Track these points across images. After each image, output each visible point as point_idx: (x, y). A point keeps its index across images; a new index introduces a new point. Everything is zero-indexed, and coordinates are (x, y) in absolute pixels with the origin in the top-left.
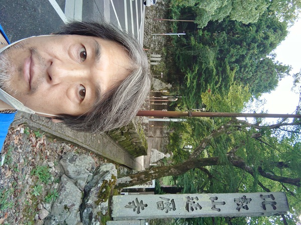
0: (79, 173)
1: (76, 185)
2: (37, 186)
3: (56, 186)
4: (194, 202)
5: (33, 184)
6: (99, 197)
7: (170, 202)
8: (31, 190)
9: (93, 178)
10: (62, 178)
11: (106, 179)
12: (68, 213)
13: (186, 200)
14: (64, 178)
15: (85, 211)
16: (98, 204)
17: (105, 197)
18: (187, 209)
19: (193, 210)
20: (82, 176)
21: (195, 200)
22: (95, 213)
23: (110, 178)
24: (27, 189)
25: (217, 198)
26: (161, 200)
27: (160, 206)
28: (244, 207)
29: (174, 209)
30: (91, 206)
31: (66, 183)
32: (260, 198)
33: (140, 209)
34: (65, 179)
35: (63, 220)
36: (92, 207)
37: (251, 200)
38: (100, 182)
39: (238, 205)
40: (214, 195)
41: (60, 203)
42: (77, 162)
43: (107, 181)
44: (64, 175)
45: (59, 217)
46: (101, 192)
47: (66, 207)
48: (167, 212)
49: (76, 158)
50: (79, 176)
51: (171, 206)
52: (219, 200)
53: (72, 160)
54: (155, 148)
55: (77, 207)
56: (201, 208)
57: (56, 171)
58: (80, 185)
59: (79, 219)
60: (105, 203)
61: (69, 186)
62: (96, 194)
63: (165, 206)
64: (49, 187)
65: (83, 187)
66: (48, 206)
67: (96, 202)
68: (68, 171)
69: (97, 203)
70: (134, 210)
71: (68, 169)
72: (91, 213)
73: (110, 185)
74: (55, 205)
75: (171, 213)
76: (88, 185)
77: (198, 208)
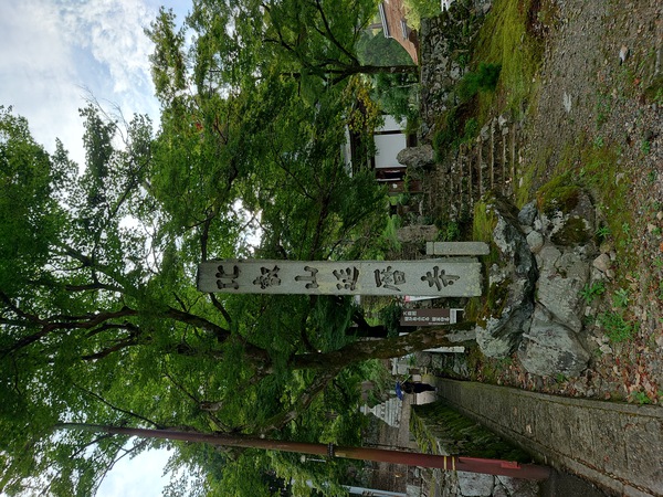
0: (549, 333)
1: (551, 313)
2: (623, 305)
3: (588, 311)
4: (344, 281)
5: (632, 308)
6: (506, 291)
7: (383, 283)
8: (632, 297)
9: (521, 326)
10: (580, 325)
11: (496, 321)
12: (558, 265)
13: (358, 285)
14: (575, 324)
15: (528, 269)
16: (507, 278)
17: (496, 290)
18: (356, 273)
19: (348, 270)
20: (543, 329)
21: (343, 284)
22: (511, 266)
23: (489, 322)
24: (639, 297)
25: (307, 286)
26: (399, 287)
27: (401, 278)
28: (268, 271)
29: (377, 272)
30: (519, 275)
31: (571, 315)
32: (240, 284)
33: (433, 273)
34: (573, 322)
35: (566, 255)
36: (517, 273)
37: (254, 282)
38: (507, 316)
39: (276, 276)
40: (312, 291)
41: (575, 281)
42: (555, 354)
43: (495, 316)
44: (577, 330)
45: (574, 260)
46: (503, 299)
47: (564, 275)
48: (389, 268)
49: (559, 363)
50: (547, 328)
51: (381, 276)
52: (305, 283)
53: (566, 359)
54: (392, 429)
55: (544, 276)
56: (334, 272)
57: (593, 338)
58: (544, 313)
59: (537, 257)
60: (495, 281)
61: (563, 310)
62: (512, 295)
63: (392, 277)
64: (602, 307)
65: (537, 310)
66: (596, 276)
67: (511, 282)
68: (572, 338)
69: (509, 280)
70: (443, 272)
71: (571, 342)
72: (517, 265)
73: (488, 310)
74: (584, 278)
75: (383, 266)
76: (529, 314)
77: (339, 272)
